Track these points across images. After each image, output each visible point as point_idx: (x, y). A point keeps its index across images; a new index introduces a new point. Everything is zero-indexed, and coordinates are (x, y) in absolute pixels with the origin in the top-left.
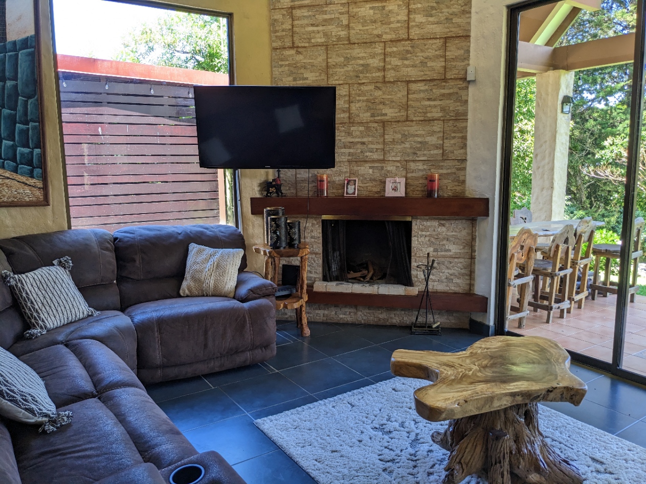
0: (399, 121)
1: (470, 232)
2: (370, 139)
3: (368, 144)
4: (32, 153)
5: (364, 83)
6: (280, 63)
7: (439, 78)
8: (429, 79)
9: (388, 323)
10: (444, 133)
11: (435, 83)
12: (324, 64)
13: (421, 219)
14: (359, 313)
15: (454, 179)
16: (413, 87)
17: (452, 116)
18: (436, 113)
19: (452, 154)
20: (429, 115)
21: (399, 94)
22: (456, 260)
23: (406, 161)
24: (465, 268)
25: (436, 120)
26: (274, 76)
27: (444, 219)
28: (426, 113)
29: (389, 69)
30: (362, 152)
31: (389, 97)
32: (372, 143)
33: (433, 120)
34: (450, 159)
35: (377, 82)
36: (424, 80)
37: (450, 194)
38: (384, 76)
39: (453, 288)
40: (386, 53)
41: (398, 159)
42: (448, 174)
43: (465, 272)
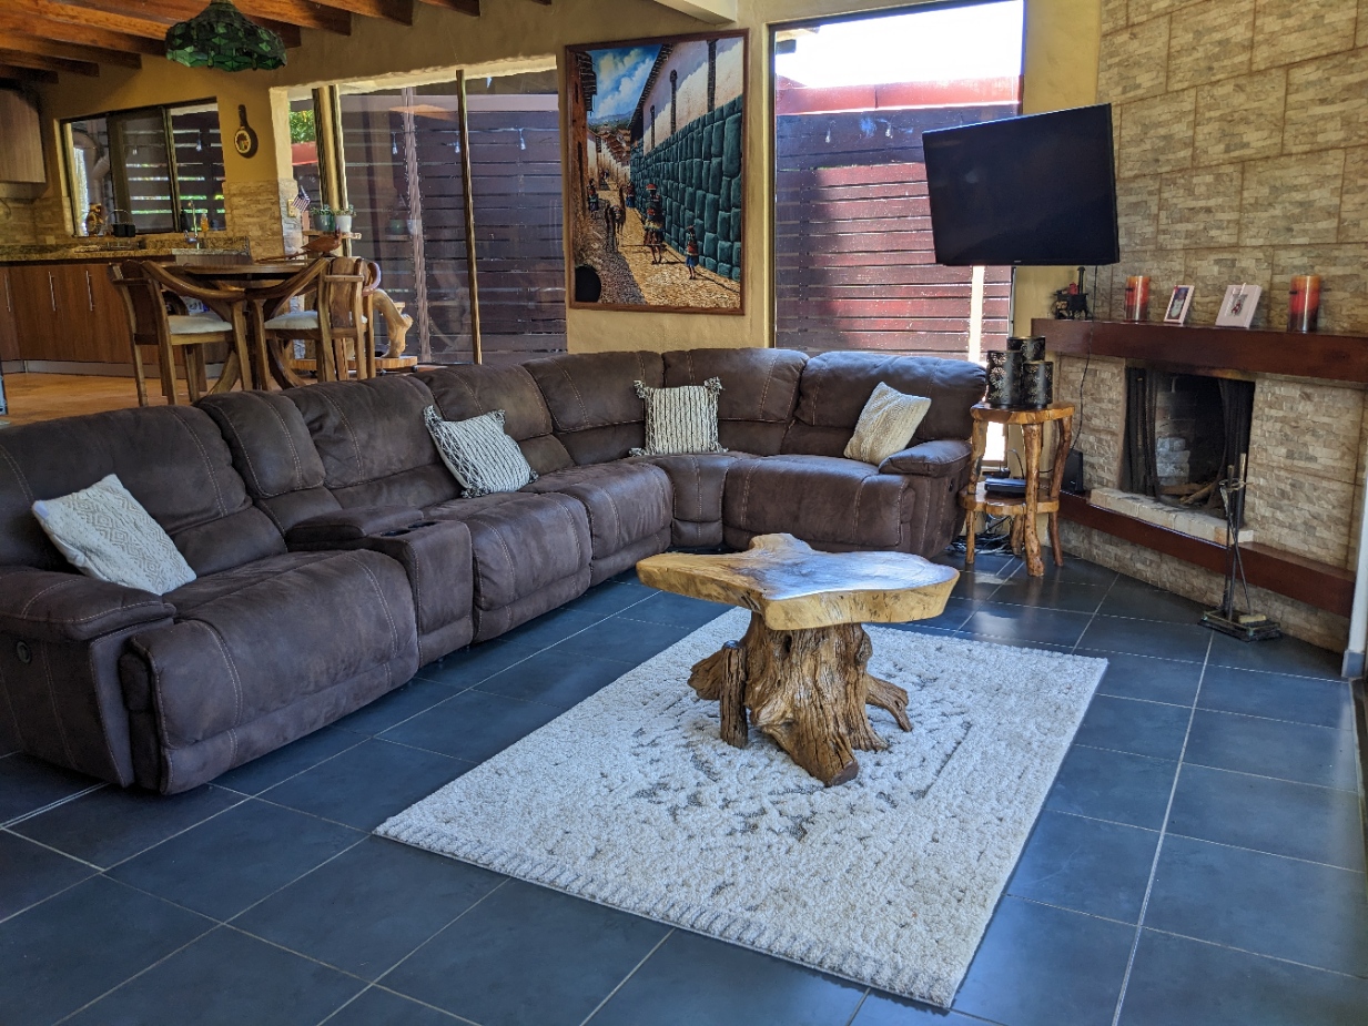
0: (1268, 158)
1: (1358, 419)
2: (1220, 200)
3: (1217, 211)
4: (732, 247)
5: (1219, 81)
6: (1109, 62)
7: (1343, 49)
8: (1324, 53)
9: (1205, 600)
10: (1343, 179)
11: (1336, 62)
12: (1164, 53)
13: (1271, 380)
14: (1164, 567)
15: (1356, 290)
16: (1299, 76)
17: (1363, 137)
18: (1334, 134)
19: (1356, 229)
20: (1321, 138)
21: (1270, 97)
22: (1325, 484)
23: (1273, 246)
24: (1342, 507)
25: (1332, 148)
26: (1100, 88)
27: (1313, 385)
28: (1314, 134)
29: (1260, 43)
30: (1205, 229)
31: (1256, 104)
32: (1222, 208)
33: (1327, 150)
34: (1351, 240)
35: (1238, 76)
36: (1316, 58)
37: (1345, 325)
38: (1250, 59)
39: (1314, 549)
40: (1258, 9)
41: (1261, 242)
42: (1344, 277)
43: (1339, 515)
